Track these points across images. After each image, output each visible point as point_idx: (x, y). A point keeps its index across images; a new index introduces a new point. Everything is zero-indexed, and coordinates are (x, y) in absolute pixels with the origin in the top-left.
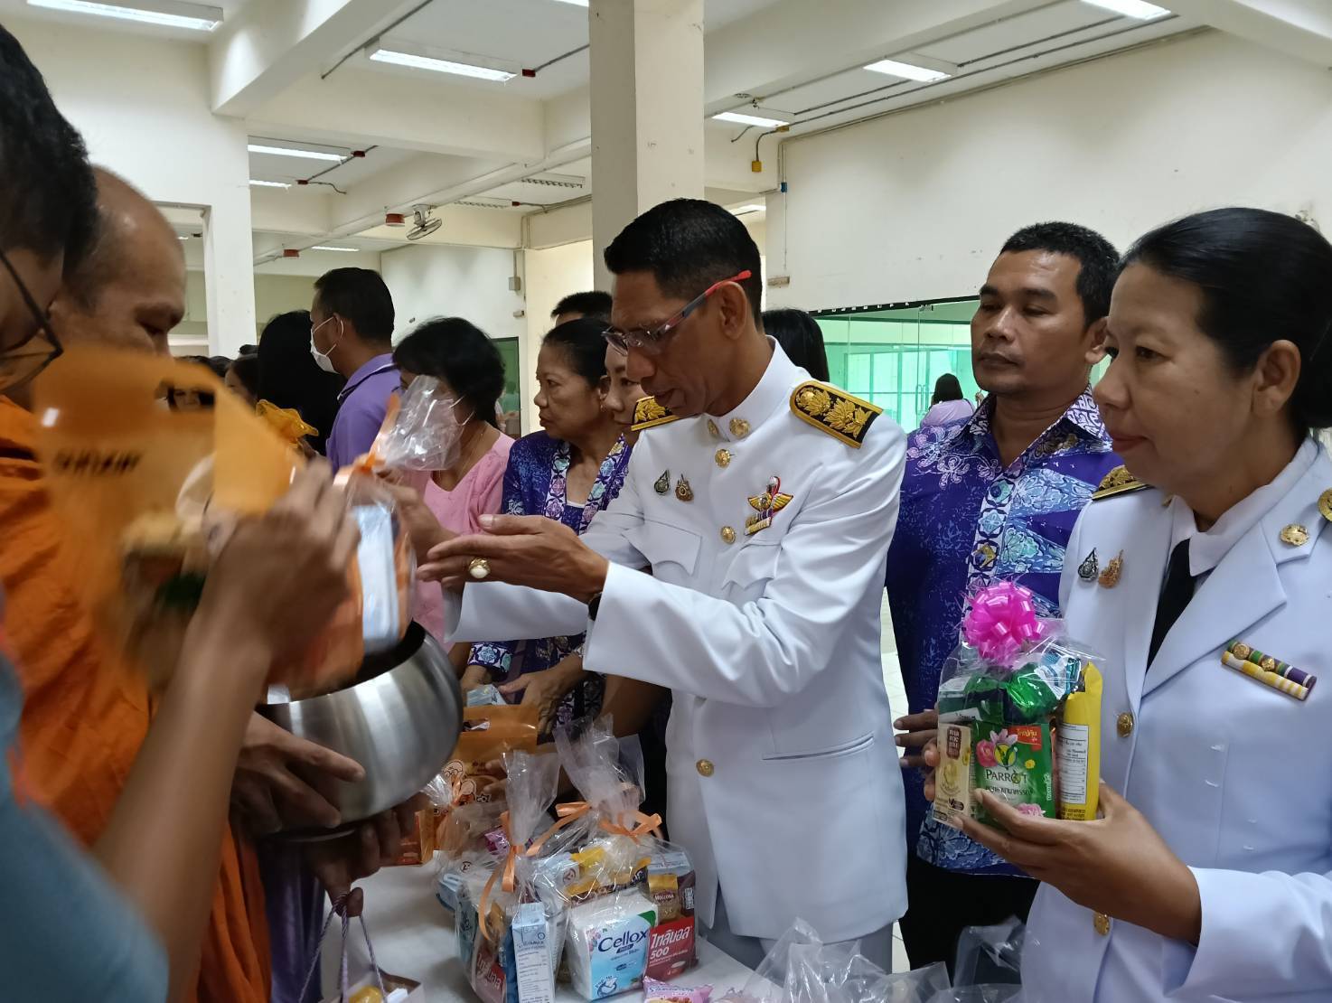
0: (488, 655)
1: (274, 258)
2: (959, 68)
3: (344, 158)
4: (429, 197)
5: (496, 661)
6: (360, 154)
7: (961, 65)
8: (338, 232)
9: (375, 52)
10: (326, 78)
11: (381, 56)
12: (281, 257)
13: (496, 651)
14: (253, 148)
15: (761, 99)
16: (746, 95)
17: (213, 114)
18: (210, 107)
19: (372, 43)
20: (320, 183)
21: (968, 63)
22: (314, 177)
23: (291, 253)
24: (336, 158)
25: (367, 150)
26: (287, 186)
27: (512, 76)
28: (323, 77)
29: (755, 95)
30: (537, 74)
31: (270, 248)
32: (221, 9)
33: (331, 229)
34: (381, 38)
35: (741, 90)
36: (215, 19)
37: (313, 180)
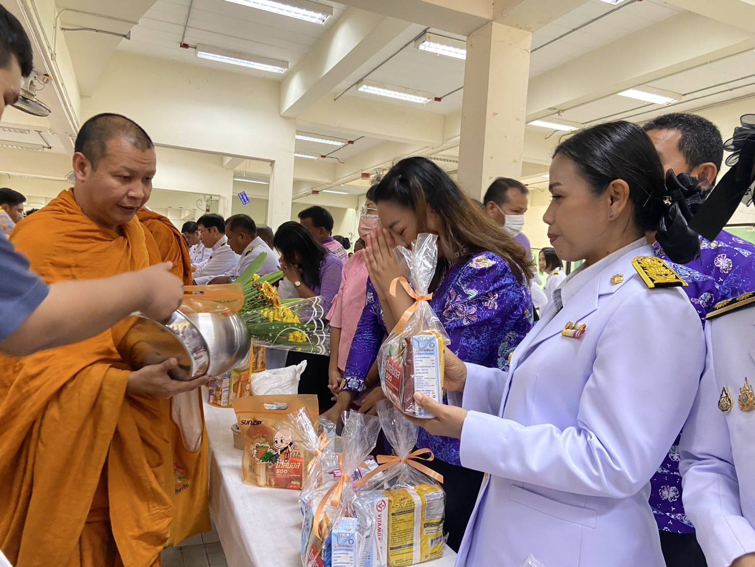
0: (354, 383)
1: (307, 195)
2: (683, 97)
3: (343, 144)
4: (382, 165)
5: (358, 388)
6: (351, 142)
7: (684, 95)
8: (338, 182)
9: (361, 86)
10: (337, 100)
11: (363, 88)
12: (310, 194)
13: (358, 381)
14: (298, 137)
15: (563, 111)
16: (554, 109)
17: (280, 116)
18: (279, 113)
19: (359, 82)
20: (332, 158)
21: (689, 93)
22: (329, 154)
23: (315, 192)
24: (339, 144)
25: (355, 141)
26: (316, 158)
27: (429, 100)
28: (335, 100)
29: (559, 108)
30: (442, 100)
31: (305, 189)
32: (288, 62)
33: (335, 180)
34: (364, 80)
35: (552, 106)
36: (284, 67)
37: (328, 156)
